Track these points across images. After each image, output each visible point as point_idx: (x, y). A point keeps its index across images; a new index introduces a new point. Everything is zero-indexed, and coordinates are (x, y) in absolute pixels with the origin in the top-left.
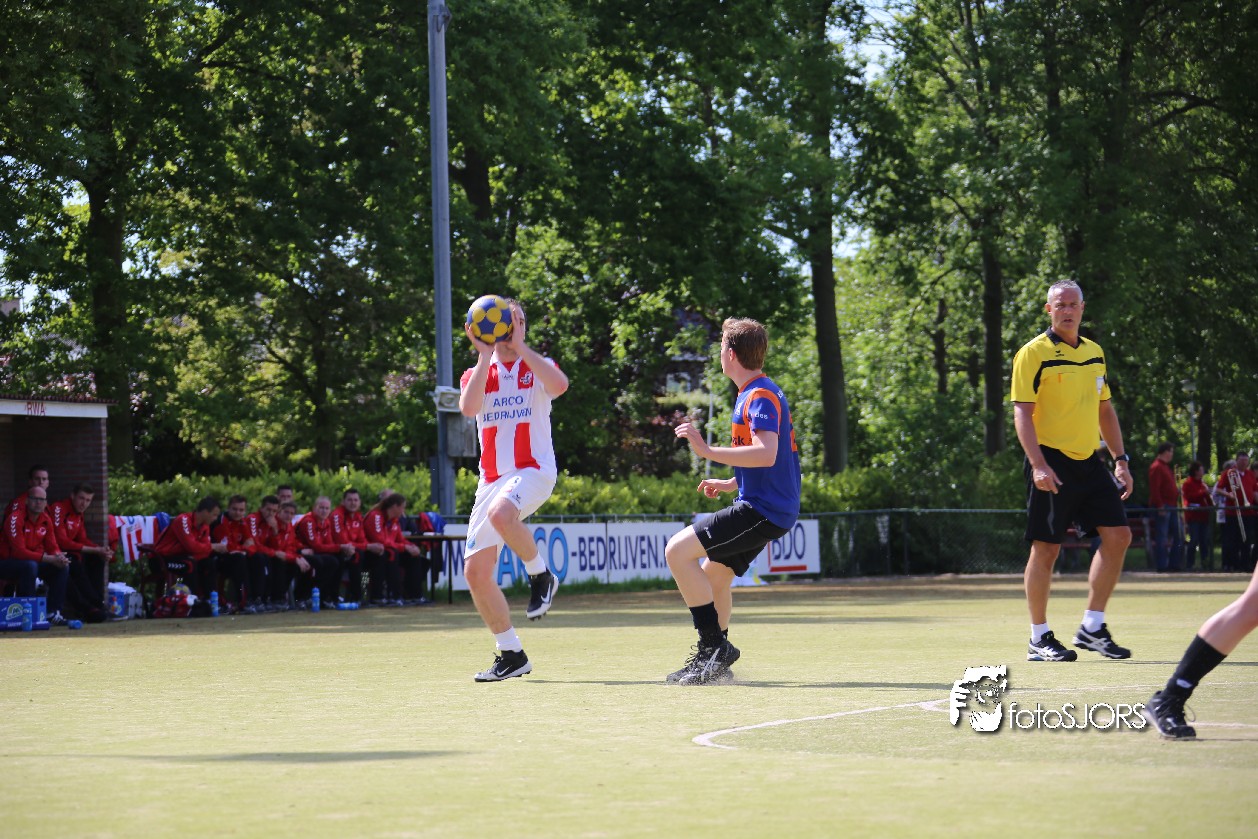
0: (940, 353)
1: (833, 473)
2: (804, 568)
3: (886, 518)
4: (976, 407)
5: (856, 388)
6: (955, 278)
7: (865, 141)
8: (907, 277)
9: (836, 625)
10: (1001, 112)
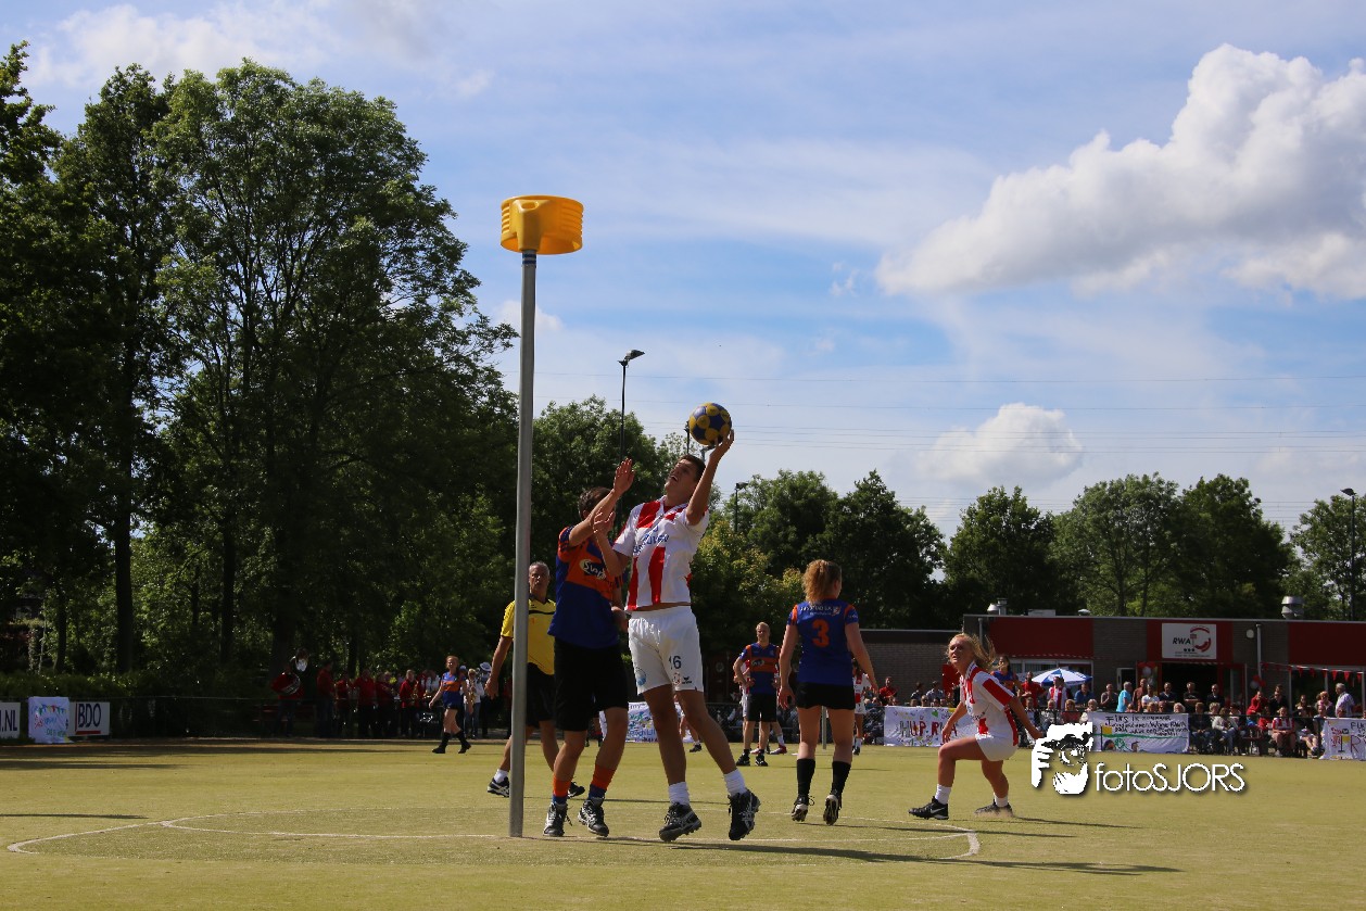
0: (195, 600)
1: (121, 672)
2: (99, 732)
3: (154, 702)
4: (215, 633)
5: (141, 619)
6: (206, 554)
7: (152, 468)
8: (177, 553)
9: (115, 770)
10: (240, 457)
